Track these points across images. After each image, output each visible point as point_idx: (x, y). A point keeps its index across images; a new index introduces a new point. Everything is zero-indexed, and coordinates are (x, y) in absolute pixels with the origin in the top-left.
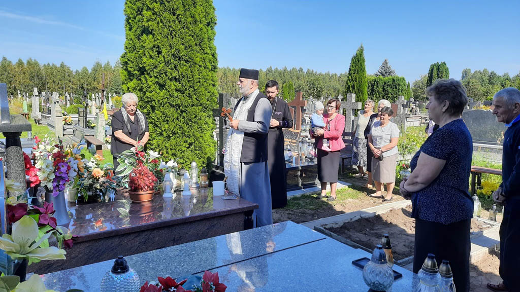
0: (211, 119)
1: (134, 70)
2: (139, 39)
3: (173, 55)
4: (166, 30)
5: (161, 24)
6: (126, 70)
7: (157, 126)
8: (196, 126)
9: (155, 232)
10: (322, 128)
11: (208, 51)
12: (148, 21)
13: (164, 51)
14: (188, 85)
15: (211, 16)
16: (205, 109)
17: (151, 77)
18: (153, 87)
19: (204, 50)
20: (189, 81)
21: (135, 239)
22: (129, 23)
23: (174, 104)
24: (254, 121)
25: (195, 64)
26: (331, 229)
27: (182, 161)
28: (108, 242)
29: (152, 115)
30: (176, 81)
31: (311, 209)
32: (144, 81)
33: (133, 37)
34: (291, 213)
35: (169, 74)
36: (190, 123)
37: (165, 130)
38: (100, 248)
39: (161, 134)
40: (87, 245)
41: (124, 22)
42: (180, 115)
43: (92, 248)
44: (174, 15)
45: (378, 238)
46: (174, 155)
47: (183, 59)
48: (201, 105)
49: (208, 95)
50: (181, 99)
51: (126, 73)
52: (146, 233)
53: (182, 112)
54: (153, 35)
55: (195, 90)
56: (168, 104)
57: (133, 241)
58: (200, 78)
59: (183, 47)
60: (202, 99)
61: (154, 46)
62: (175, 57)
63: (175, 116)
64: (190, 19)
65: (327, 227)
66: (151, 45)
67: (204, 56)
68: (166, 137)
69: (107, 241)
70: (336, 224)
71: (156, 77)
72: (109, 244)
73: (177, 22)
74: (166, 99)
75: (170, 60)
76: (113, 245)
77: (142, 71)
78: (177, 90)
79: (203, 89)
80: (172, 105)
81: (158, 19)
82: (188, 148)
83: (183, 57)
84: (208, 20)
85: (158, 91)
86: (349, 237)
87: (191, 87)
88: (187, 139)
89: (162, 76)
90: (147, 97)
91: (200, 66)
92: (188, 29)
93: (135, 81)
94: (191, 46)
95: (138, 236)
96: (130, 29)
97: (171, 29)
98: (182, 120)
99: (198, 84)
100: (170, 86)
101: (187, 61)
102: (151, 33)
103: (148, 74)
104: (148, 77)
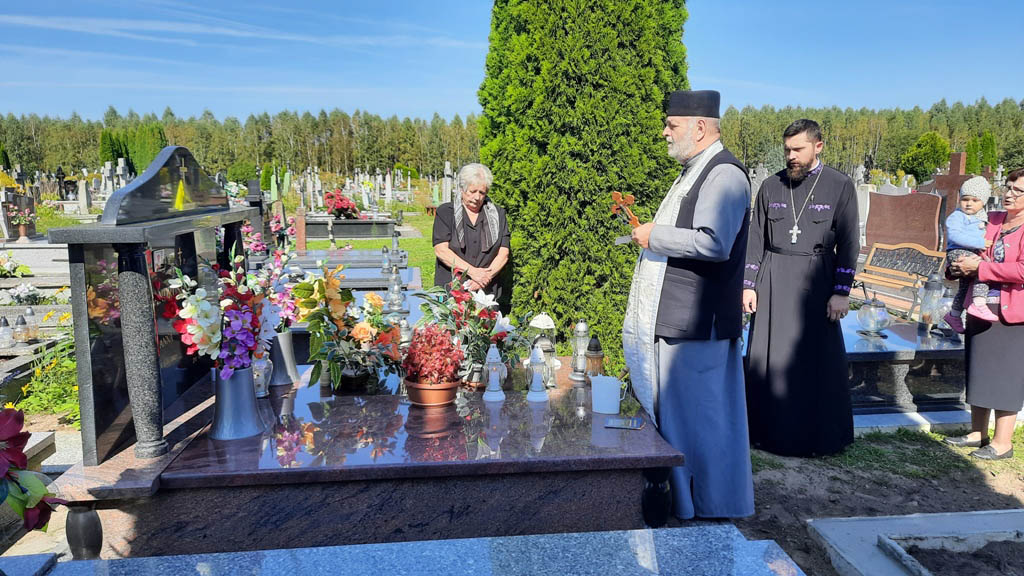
1: (500, 115)
2: (507, 45)
3: (565, 74)
6: (488, 115)
9: (406, 486)
10: (977, 252)
11: (658, 60)
13: (545, 66)
14: (598, 141)
17: (522, 127)
18: (525, 150)
19: (641, 57)
20: (599, 132)
21: (360, 496)
22: (496, 14)
23: (567, 186)
24: (692, 228)
25: (615, 90)
27: (580, 315)
28: (299, 495)
30: (573, 134)
31: (908, 475)
32: (510, 137)
33: (499, 44)
34: (844, 477)
35: (555, 119)
36: (602, 230)
37: (545, 245)
38: (283, 505)
39: (538, 253)
40: (255, 495)
42: (580, 214)
43: (264, 501)
46: (561, 300)
47: (587, 81)
49: (653, 164)
50: (579, 175)
51: (487, 122)
52: (384, 486)
53: (584, 204)
54: (528, 32)
55: (614, 153)
56: (552, 187)
57: (354, 500)
58: (628, 125)
59: (587, 53)
60: (633, 174)
61: (529, 58)
62: (569, 78)
63: (569, 214)
66: (523, 56)
67: (643, 71)
68: (548, 259)
69: (297, 491)
70: (958, 540)
71: (531, 127)
72: (301, 498)
74: (550, 175)
75: (559, 86)
76: (310, 502)
78: (574, 155)
79: (635, 151)
82: (597, 286)
83: (589, 77)
85: (534, 156)
87: (603, 145)
88: (594, 266)
89: (540, 123)
90: (515, 173)
91: (630, 96)
93: (500, 137)
94: (607, 50)
95: (366, 489)
96: (498, 26)
97: (565, 15)
98: (583, 222)
99: (623, 139)
100: (557, 147)
101: (597, 86)
102: (525, 31)
103: (517, 121)
104: (516, 128)
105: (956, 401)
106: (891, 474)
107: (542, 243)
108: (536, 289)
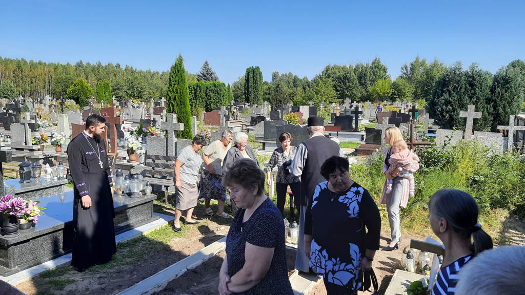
31: (129, 264)
70: (159, 287)
106: (122, 266)
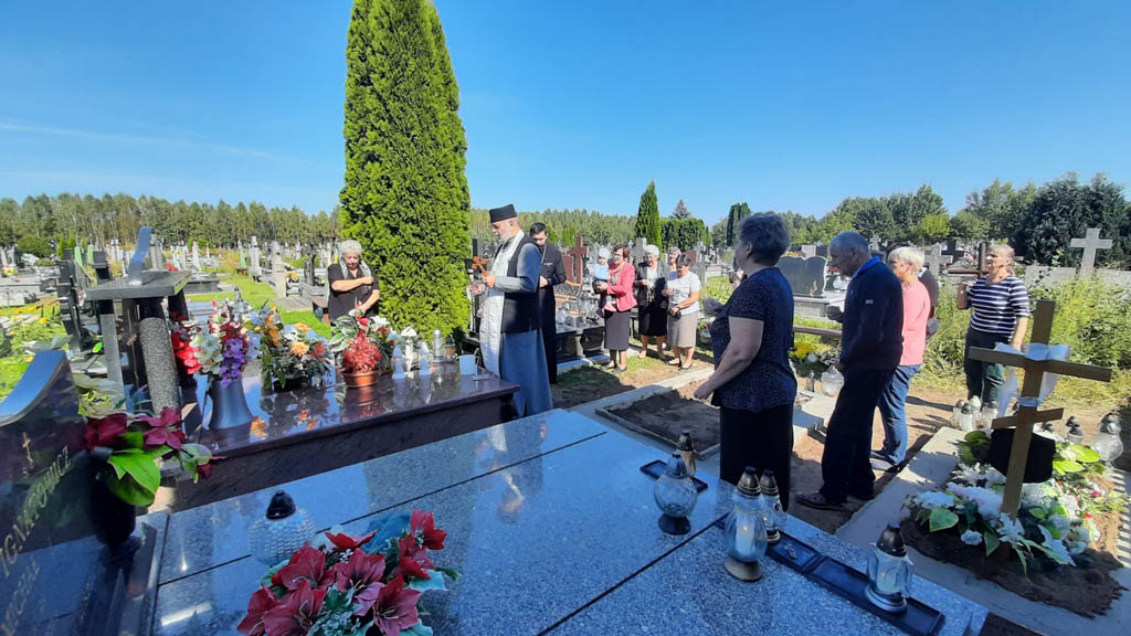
0: (463, 273)
1: (358, 210)
2: (363, 168)
3: (408, 189)
4: (397, 156)
5: (391, 148)
6: (348, 209)
7: (390, 283)
8: (441, 282)
10: (606, 281)
11: (456, 183)
12: (374, 144)
13: (395, 184)
14: (430, 228)
15: (459, 139)
16: (454, 259)
17: (380, 218)
18: (382, 232)
19: (449, 182)
20: (430, 223)
22: (349, 148)
23: (412, 253)
24: (516, 276)
25: (438, 200)
26: (617, 412)
27: (424, 327)
29: (383, 268)
30: (413, 223)
32: (371, 224)
33: (355, 166)
35: (403, 214)
36: (433, 278)
37: (400, 288)
39: (395, 293)
41: (344, 147)
42: (420, 268)
44: (408, 136)
45: (675, 420)
46: (413, 320)
47: (421, 193)
48: (448, 254)
49: (457, 240)
50: (419, 247)
51: (347, 213)
53: (422, 263)
54: (381, 162)
55: (439, 234)
56: (403, 253)
58: (445, 219)
59: (421, 178)
60: (449, 246)
61: (382, 177)
62: (411, 192)
63: (414, 269)
64: (429, 142)
65: (612, 409)
66: (379, 176)
67: (450, 190)
68: (402, 296)
70: (622, 404)
71: (386, 218)
73: (412, 145)
74: (401, 247)
75: (404, 196)
76: (312, 452)
77: (368, 209)
78: (414, 235)
79: (449, 233)
80: (408, 255)
81: (387, 141)
82: (433, 310)
83: (422, 191)
84: (456, 144)
85: (390, 236)
86: (639, 421)
87: (432, 230)
88: (431, 299)
89: (394, 216)
90: (375, 245)
91: (445, 203)
92: (428, 154)
93: (359, 223)
94: (432, 177)
96: (352, 156)
97: (405, 155)
98: (423, 274)
99: (443, 227)
100: (405, 230)
101: (427, 197)
102: (378, 160)
103: (375, 214)
104: (375, 219)
105: (600, 351)
106: (585, 386)
107: (398, 286)
108: (395, 315)
